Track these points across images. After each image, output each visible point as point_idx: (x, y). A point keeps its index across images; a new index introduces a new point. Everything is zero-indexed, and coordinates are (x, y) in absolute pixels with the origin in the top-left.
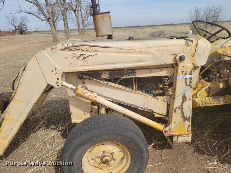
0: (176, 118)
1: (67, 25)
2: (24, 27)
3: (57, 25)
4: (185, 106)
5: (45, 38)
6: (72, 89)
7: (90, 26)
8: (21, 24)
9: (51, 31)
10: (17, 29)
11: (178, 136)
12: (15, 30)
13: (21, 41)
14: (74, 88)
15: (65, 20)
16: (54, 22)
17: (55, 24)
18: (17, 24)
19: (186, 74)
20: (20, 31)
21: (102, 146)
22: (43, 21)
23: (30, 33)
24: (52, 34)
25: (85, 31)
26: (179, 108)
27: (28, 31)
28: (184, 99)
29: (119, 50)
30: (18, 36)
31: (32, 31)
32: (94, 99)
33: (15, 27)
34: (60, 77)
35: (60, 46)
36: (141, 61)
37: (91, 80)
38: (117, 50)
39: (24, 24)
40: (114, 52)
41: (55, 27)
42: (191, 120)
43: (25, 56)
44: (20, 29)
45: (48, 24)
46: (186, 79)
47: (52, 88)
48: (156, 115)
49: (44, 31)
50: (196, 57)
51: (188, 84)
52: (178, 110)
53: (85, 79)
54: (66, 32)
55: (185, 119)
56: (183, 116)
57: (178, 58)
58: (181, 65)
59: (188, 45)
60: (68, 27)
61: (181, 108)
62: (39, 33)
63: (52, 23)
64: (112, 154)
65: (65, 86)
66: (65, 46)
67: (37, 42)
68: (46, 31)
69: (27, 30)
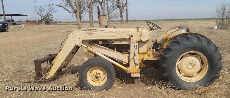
0: (132, 64)
1: (92, 17)
2: (50, 17)
3: (82, 16)
4: (135, 58)
5: (70, 29)
6: (85, 47)
7: (115, 18)
8: (48, 15)
9: (77, 22)
10: (43, 19)
11: (133, 73)
12: (41, 20)
13: (48, 31)
14: (86, 47)
15: (91, 13)
16: (80, 13)
17: (81, 15)
18: (44, 14)
19: (134, 43)
20: (46, 21)
21: (95, 70)
22: (70, 13)
23: (55, 23)
24: (77, 25)
25: (110, 23)
26: (133, 59)
27: (54, 21)
28: (135, 54)
29: (106, 32)
30: (44, 26)
31: (57, 21)
32: (94, 52)
33: (42, 17)
34: (81, 42)
35: (82, 29)
36: (115, 36)
37: (94, 44)
38: (104, 31)
39: (51, 15)
40: (103, 32)
41: (80, 18)
42: (139, 66)
43: (54, 43)
44: (46, 19)
45: (74, 15)
46: (134, 45)
47: (78, 47)
48: (124, 63)
49: (69, 22)
50: (142, 36)
51: (136, 47)
52: (132, 60)
53: (91, 44)
54: (90, 23)
55: (136, 65)
56: (135, 63)
57: (130, 36)
58: (132, 39)
59: (138, 31)
60: (93, 19)
61: (134, 59)
62: (64, 24)
63: (78, 15)
64: (100, 74)
65: (83, 46)
66: (84, 29)
67: (63, 32)
68: (71, 22)
69: (52, 20)
